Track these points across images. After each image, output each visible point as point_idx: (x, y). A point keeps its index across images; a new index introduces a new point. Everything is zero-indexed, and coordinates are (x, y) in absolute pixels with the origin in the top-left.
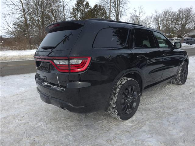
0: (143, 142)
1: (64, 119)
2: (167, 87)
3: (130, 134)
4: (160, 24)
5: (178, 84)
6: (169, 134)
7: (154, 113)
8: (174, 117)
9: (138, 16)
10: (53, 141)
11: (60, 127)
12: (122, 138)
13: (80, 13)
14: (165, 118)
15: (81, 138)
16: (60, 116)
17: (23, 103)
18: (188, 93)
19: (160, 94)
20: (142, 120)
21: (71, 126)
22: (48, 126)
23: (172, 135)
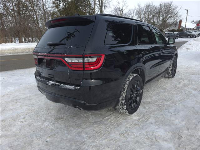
0: (153, 133)
1: (70, 117)
2: (160, 81)
3: (139, 126)
4: (142, 18)
5: (168, 78)
6: (174, 124)
7: (155, 105)
8: (173, 108)
9: (121, 8)
10: (67, 139)
11: (69, 126)
12: (133, 131)
13: (62, 3)
14: (166, 109)
15: (94, 134)
16: (64, 115)
17: (18, 103)
18: (180, 86)
19: (155, 87)
20: (146, 113)
21: (80, 124)
22: (55, 125)
23: (176, 124)
